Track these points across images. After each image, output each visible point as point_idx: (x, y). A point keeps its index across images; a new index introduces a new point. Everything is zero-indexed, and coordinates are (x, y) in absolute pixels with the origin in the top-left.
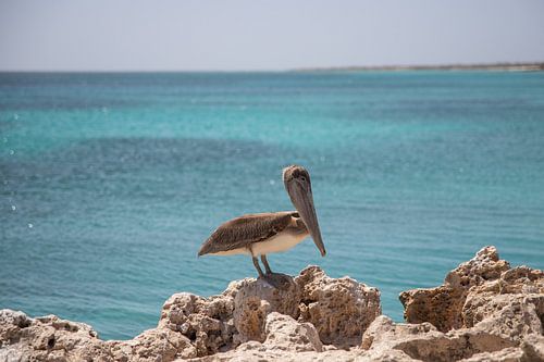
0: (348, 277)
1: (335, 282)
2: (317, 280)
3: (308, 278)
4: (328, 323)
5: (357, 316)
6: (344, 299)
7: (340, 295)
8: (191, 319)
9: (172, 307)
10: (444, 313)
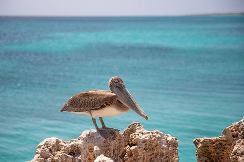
0: (157, 130)
1: (149, 133)
2: (137, 132)
3: (132, 130)
4: (144, 159)
5: (162, 156)
6: (154, 145)
7: (151, 142)
8: (54, 155)
9: (42, 147)
10: (221, 154)
